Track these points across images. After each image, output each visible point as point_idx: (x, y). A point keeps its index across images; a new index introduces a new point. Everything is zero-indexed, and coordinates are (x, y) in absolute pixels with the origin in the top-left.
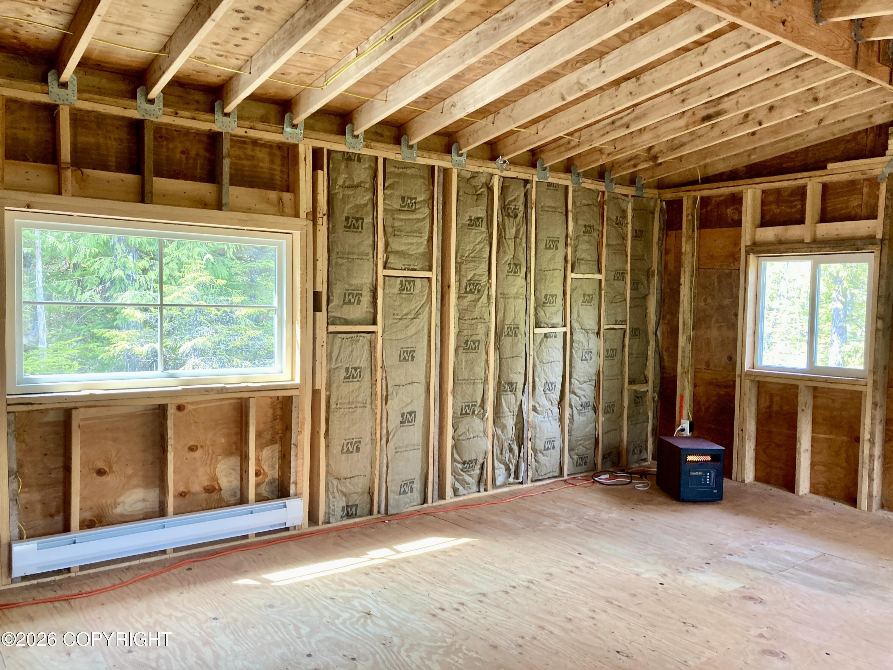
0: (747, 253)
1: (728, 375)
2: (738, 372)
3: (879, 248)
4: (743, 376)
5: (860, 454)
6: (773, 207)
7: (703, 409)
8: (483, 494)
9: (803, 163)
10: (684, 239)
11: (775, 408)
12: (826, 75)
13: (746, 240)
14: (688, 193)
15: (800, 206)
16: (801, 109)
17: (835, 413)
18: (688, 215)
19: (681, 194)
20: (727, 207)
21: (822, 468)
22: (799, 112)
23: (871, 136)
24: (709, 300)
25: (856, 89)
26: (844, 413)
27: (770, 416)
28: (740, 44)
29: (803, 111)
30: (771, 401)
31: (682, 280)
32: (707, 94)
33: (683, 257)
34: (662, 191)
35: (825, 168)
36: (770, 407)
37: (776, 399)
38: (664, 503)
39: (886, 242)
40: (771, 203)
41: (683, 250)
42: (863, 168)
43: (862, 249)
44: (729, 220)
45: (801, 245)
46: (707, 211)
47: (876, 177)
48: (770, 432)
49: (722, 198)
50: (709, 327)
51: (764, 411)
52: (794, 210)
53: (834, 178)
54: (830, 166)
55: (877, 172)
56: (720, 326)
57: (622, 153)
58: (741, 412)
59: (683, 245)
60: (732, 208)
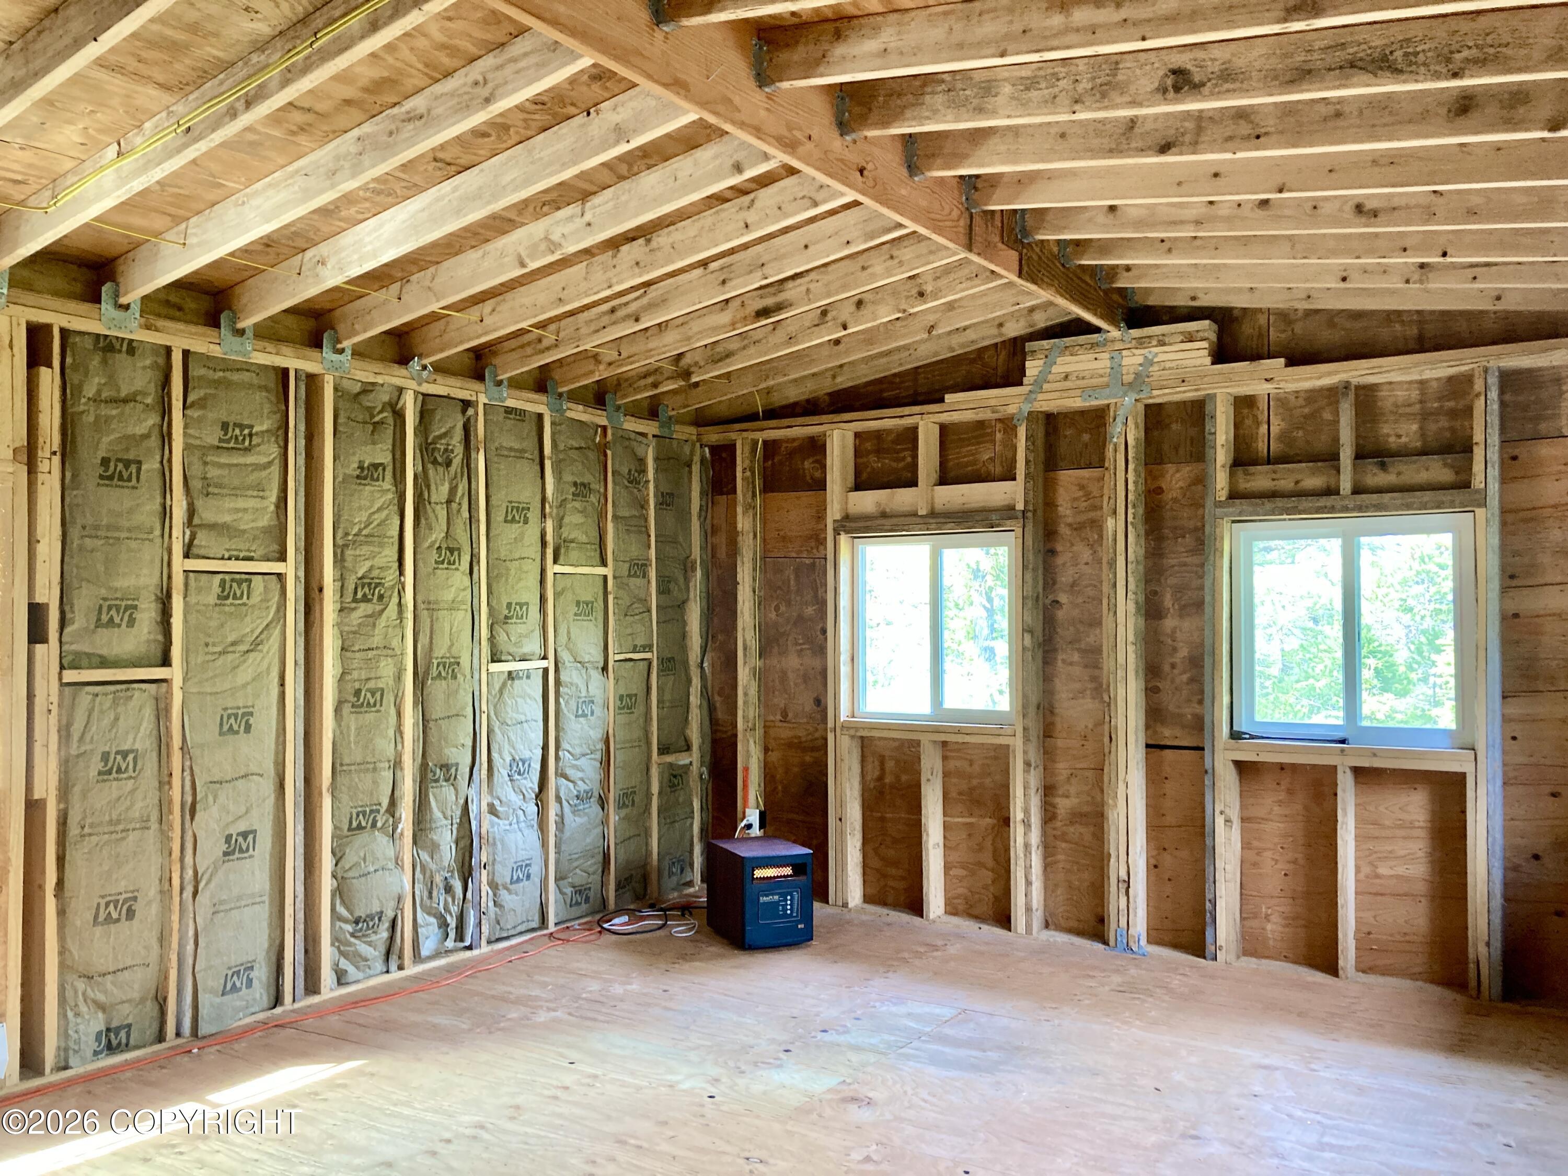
0: (837, 532)
1: (817, 730)
2: (830, 724)
3: (1021, 524)
4: (838, 730)
5: (1012, 844)
6: (873, 458)
7: (779, 788)
8: (396, 975)
9: (911, 392)
10: (739, 510)
11: (888, 779)
12: (931, 258)
13: (834, 513)
14: (745, 434)
15: (909, 459)
16: (902, 307)
17: (975, 782)
18: (744, 470)
19: (733, 436)
20: (804, 459)
21: (961, 872)
22: (899, 311)
23: (1003, 355)
24: (783, 608)
25: (977, 281)
26: (988, 781)
27: (881, 793)
28: (803, 197)
29: (904, 311)
30: (883, 769)
31: (739, 578)
32: (759, 274)
33: (740, 538)
34: (702, 430)
35: (942, 400)
36: (880, 778)
37: (890, 765)
38: (722, 956)
39: (1030, 515)
40: (868, 453)
41: (740, 526)
42: (993, 402)
43: (998, 526)
44: (808, 478)
45: (914, 519)
46: (773, 464)
47: (1011, 418)
48: (883, 819)
49: (796, 444)
50: (783, 653)
51: (872, 786)
52: (901, 465)
53: (955, 417)
54: (949, 398)
55: (1012, 410)
56: (802, 650)
57: (631, 363)
58: (839, 789)
59: (740, 518)
60: (811, 460)
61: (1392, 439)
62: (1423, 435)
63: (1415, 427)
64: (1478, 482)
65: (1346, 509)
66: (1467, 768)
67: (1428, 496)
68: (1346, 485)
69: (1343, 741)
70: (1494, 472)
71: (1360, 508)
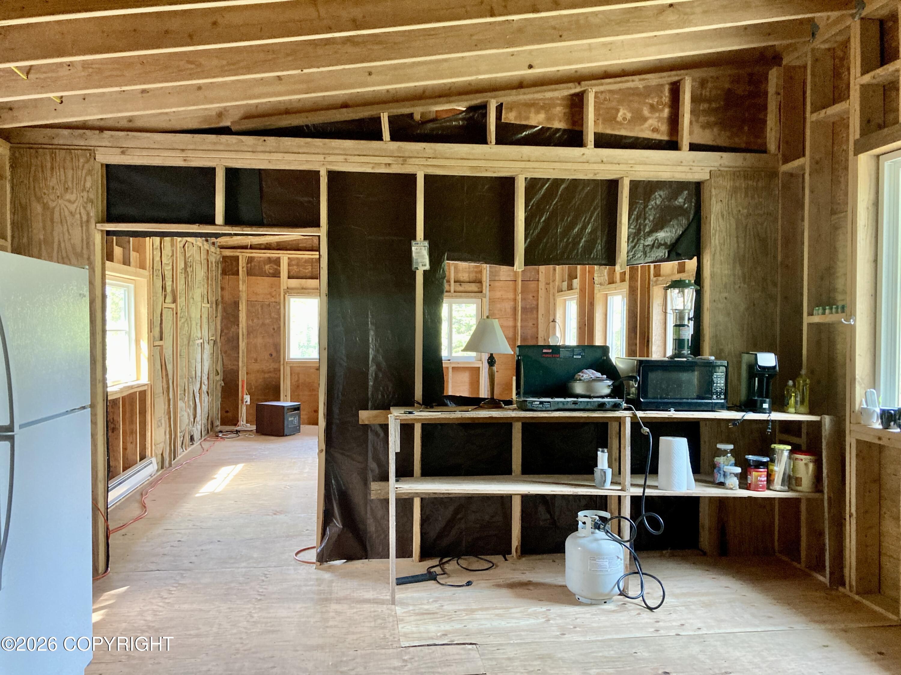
0: (285, 293)
1: (270, 365)
2: (282, 362)
4: (285, 364)
6: (295, 268)
7: (253, 387)
8: (186, 452)
10: (241, 282)
11: (300, 381)
13: (283, 287)
14: (243, 254)
15: (310, 269)
18: (243, 268)
19: (238, 254)
20: (265, 265)
24: (255, 320)
27: (298, 386)
30: (298, 377)
31: (240, 308)
33: (241, 293)
36: (298, 381)
37: (300, 375)
40: (293, 265)
41: (241, 289)
44: (267, 272)
46: (251, 266)
48: (298, 395)
49: (261, 259)
50: (256, 337)
51: (294, 384)
52: (307, 271)
56: (264, 336)
58: (285, 386)
59: (241, 286)
60: (269, 266)
61: (462, 278)
62: (469, 277)
63: (467, 275)
64: (484, 292)
65: (452, 296)
66: (480, 366)
67: (472, 294)
68: (452, 290)
69: (449, 360)
70: (488, 289)
71: (456, 296)
